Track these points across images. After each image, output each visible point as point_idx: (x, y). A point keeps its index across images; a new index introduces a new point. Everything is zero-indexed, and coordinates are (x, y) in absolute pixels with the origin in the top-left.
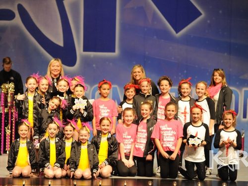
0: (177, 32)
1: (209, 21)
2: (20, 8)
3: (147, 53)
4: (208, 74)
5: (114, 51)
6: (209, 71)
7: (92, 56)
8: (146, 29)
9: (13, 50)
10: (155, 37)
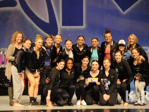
0: (124, 11)
3: (104, 26)
8: (103, 10)
10: (109, 15)
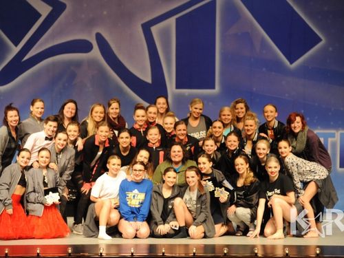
1: (331, 49)
2: (99, 38)
4: (330, 114)
5: (213, 87)
6: (333, 109)
7: (187, 94)
9: (91, 89)
